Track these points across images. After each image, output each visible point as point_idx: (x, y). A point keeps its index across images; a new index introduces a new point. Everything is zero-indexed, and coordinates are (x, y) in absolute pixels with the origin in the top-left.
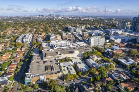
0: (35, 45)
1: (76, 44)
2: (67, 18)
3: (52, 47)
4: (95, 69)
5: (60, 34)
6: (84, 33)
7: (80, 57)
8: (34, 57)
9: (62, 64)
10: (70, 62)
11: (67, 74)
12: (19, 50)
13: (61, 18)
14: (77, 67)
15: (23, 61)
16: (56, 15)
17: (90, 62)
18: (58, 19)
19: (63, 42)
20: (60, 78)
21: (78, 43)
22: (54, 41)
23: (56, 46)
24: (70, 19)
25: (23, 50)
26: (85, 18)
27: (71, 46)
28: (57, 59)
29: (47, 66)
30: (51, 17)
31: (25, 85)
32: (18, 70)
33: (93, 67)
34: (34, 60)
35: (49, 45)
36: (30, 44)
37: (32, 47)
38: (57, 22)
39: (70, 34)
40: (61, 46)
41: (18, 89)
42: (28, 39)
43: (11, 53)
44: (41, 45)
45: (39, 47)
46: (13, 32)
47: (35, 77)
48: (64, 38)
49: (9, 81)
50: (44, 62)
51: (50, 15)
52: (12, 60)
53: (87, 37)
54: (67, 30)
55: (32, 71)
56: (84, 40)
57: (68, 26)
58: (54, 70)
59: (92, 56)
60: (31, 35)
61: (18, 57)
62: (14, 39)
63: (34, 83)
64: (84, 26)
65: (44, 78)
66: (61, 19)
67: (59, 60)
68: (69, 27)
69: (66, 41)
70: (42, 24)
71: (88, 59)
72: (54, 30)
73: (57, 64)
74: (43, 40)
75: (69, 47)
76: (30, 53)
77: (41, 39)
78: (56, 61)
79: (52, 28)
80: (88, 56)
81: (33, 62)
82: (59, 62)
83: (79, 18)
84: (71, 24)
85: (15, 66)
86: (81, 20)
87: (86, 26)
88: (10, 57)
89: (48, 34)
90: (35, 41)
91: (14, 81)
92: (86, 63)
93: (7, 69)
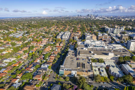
0: (71, 43)
1: (111, 46)
2: (105, 18)
3: (86, 46)
4: (132, 78)
5: (96, 34)
6: (123, 35)
7: (114, 61)
8: (69, 53)
9: (94, 64)
10: (103, 64)
11: (98, 75)
12: (58, 45)
13: (98, 18)
14: (109, 70)
15: (60, 55)
16: (94, 15)
17: (126, 69)
18: (96, 19)
19: (98, 43)
20: (90, 77)
21: (114, 45)
22: (89, 41)
23: (90, 46)
24: (108, 19)
25: (61, 46)
26: (126, 19)
27: (106, 48)
28: (89, 58)
29: (79, 63)
30: (89, 17)
31: (59, 75)
32: (56, 62)
33: (129, 74)
34: (69, 56)
35: (83, 44)
36: (67, 41)
37: (68, 44)
38: (94, 22)
39: (106, 34)
40: (95, 46)
41: (53, 77)
42: (66, 36)
43: (52, 47)
44: (76, 43)
45: (75, 45)
46: (55, 29)
47: (67, 70)
48: (99, 39)
49: (48, 69)
50: (77, 59)
51: (88, 15)
52: (52, 52)
53: (126, 40)
54: (103, 30)
55: (66, 64)
56: (121, 42)
57: (105, 26)
58: (85, 68)
59: (130, 62)
60: (69, 33)
61: (56, 50)
62: (55, 36)
63: (66, 76)
64: (124, 27)
65: (75, 73)
66: (98, 20)
67: (91, 59)
68: (106, 28)
69: (102, 42)
70: (79, 24)
71: (123, 65)
72: (91, 30)
73: (89, 63)
74: (79, 39)
75: (104, 48)
76: (67, 48)
77: (77, 38)
78: (88, 60)
79: (89, 28)
80: (125, 62)
81: (68, 57)
82: (91, 61)
83: (119, 18)
84: (109, 24)
85: (54, 58)
86: (121, 21)
87: (127, 27)
88: (51, 49)
89: (84, 33)
90: (72, 38)
91: (51, 70)
92: (121, 68)
93: (48, 59)
